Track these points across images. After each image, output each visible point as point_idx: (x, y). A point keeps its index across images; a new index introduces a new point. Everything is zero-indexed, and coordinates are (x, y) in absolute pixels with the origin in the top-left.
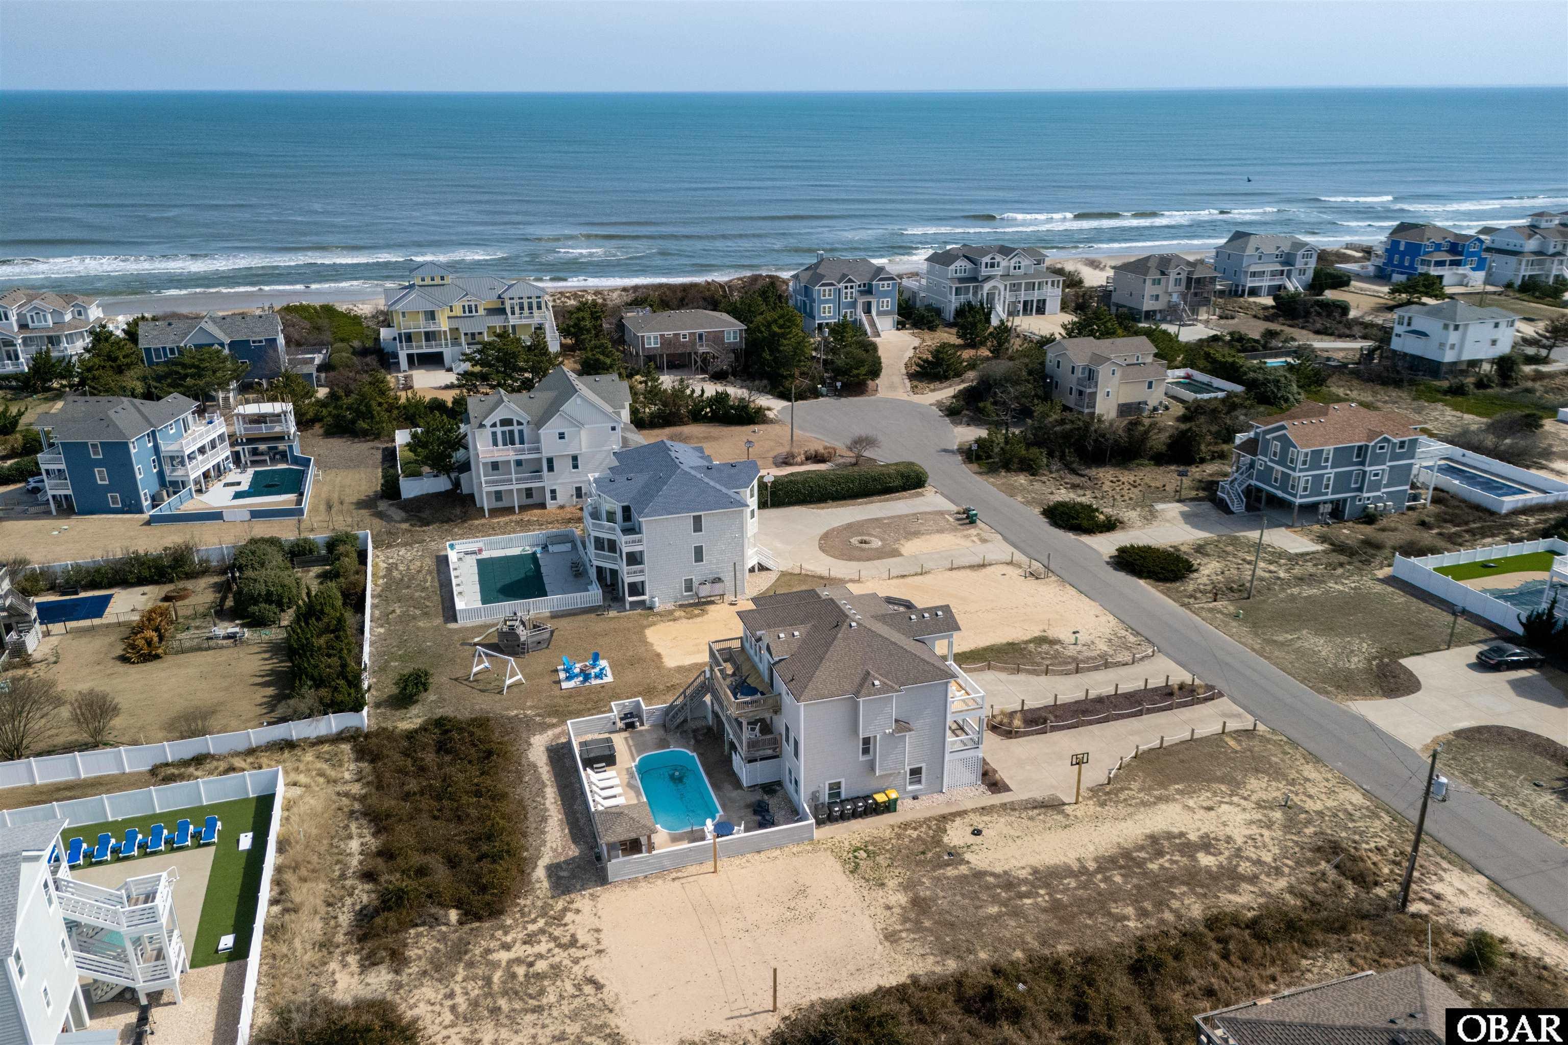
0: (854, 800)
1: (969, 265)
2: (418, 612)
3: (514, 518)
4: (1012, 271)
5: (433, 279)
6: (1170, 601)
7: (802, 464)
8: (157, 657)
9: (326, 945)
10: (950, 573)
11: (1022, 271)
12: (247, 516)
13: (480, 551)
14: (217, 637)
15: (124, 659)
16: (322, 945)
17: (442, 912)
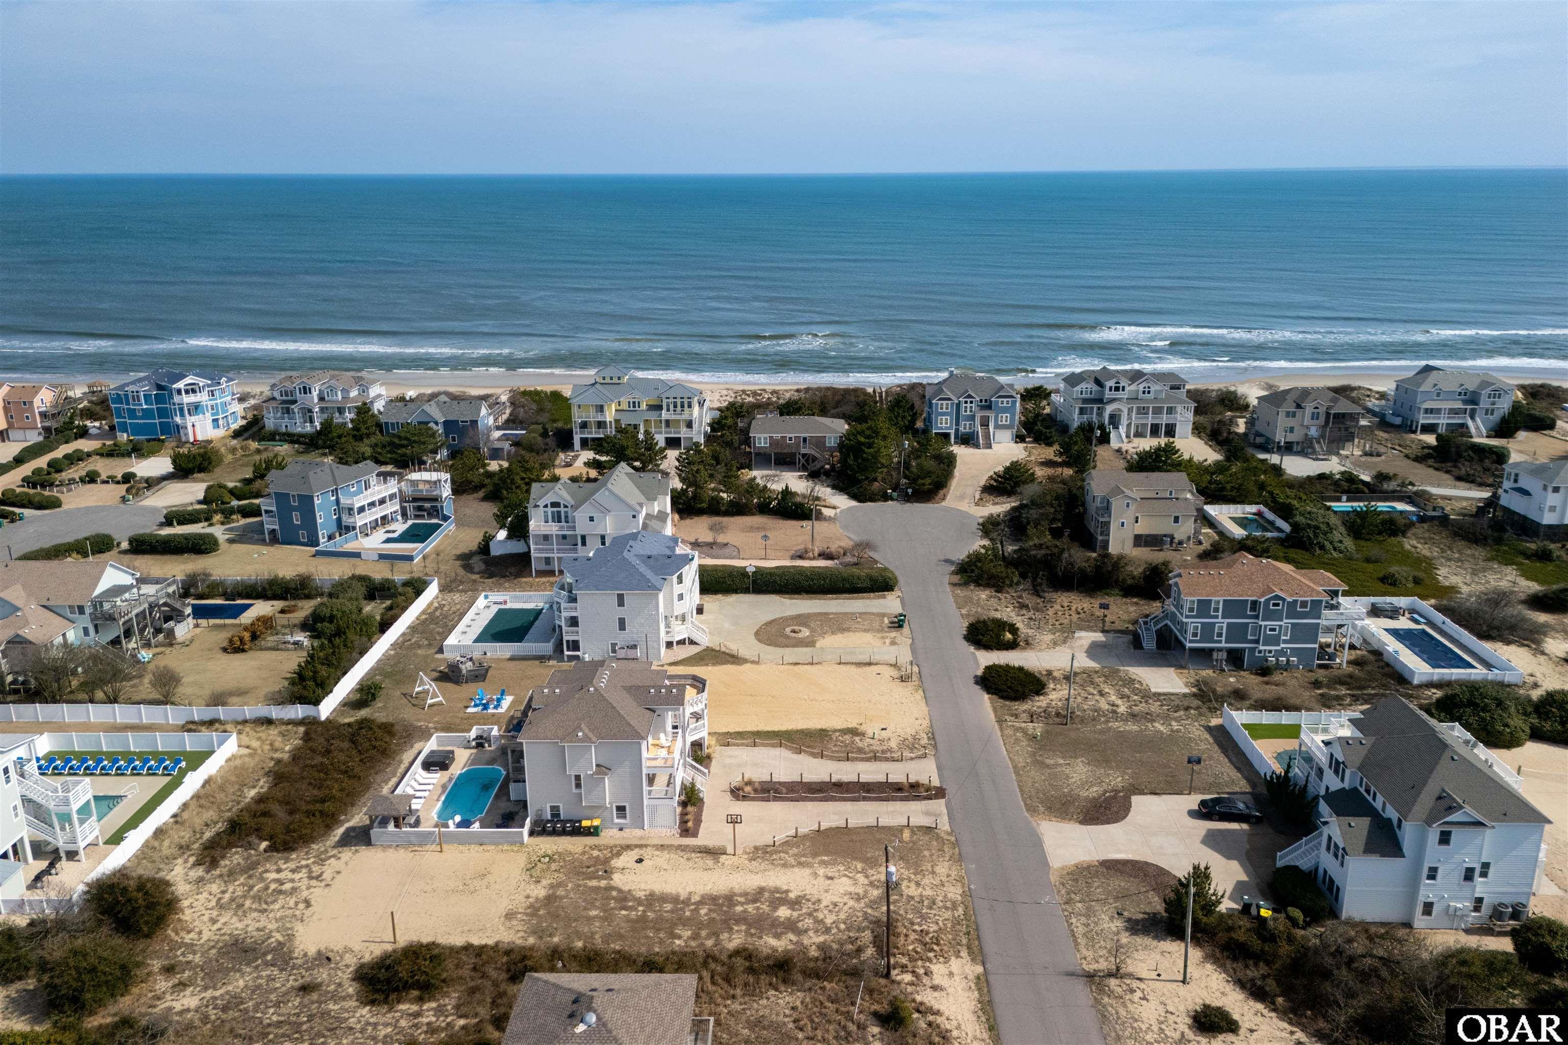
0: (564, 822)
1: (1096, 388)
2: (426, 642)
3: (552, 579)
4: (1141, 395)
5: (611, 378)
6: (992, 716)
7: (814, 558)
8: (243, 651)
9: (183, 848)
10: (836, 666)
11: (1152, 396)
12: (377, 558)
13: (505, 602)
14: (289, 642)
15: (225, 650)
16: (181, 847)
17: (257, 841)
